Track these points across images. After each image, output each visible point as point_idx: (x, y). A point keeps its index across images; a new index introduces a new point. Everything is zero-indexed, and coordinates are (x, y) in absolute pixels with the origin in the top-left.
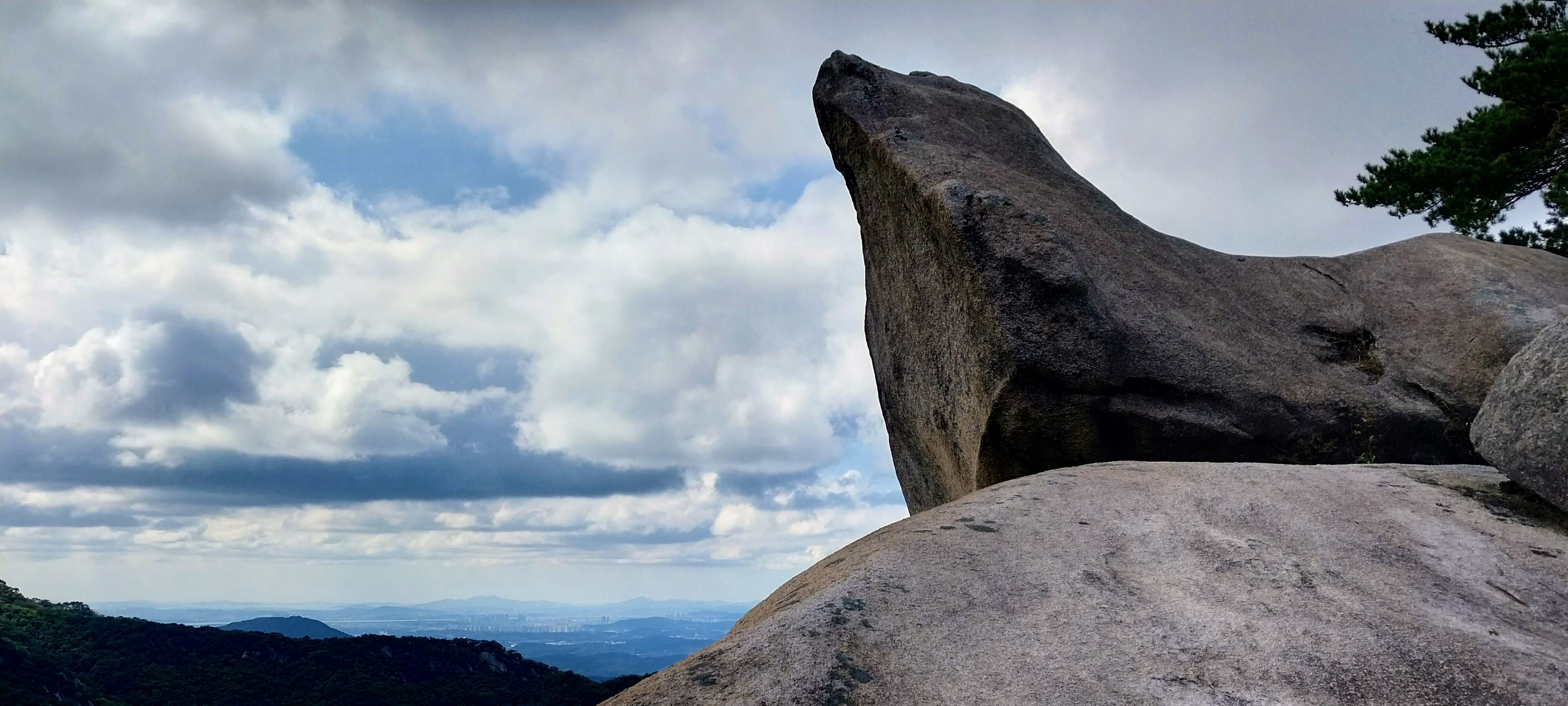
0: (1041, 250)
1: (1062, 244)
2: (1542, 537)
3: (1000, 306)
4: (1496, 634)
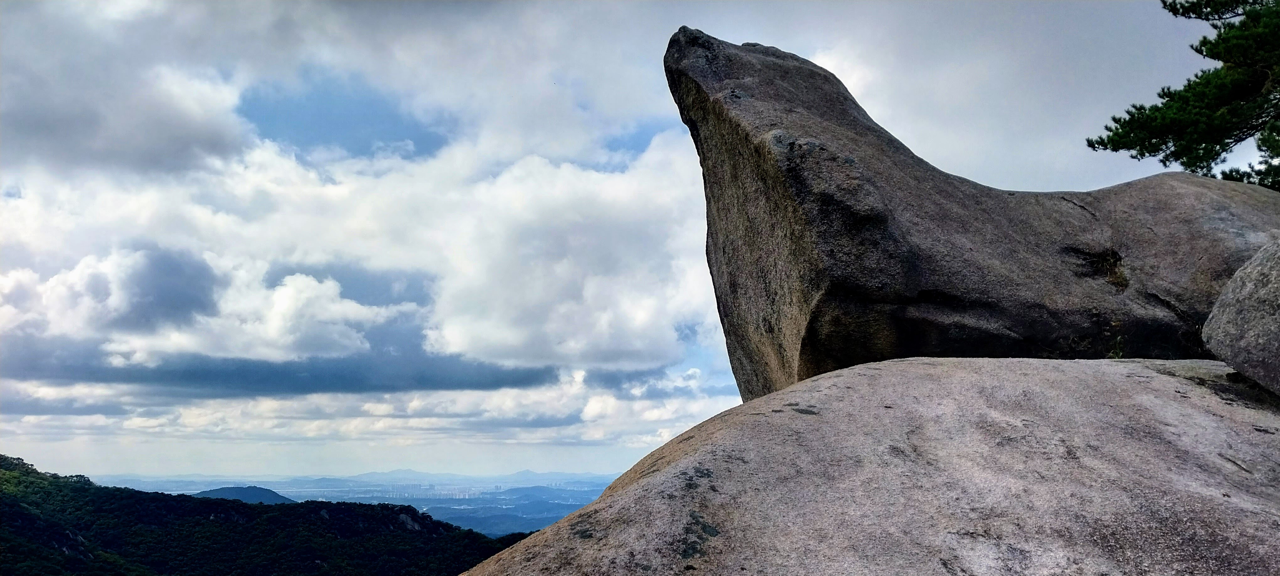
0: (850, 186)
1: (867, 181)
2: (1263, 418)
3: (817, 232)
4: (1229, 496)
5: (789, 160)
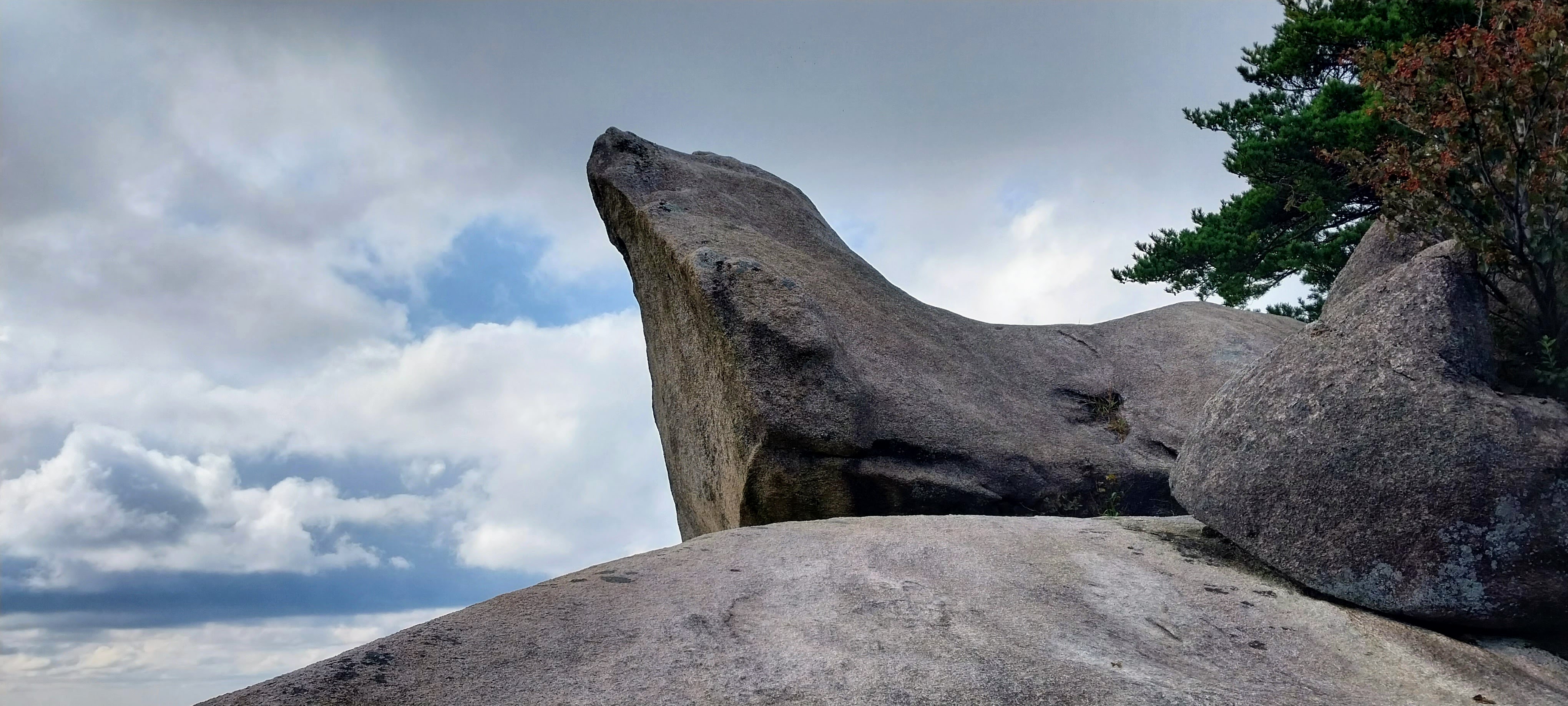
1: (809, 308)
2: (1223, 576)
3: (750, 370)
4: (1119, 666)
5: (715, 281)
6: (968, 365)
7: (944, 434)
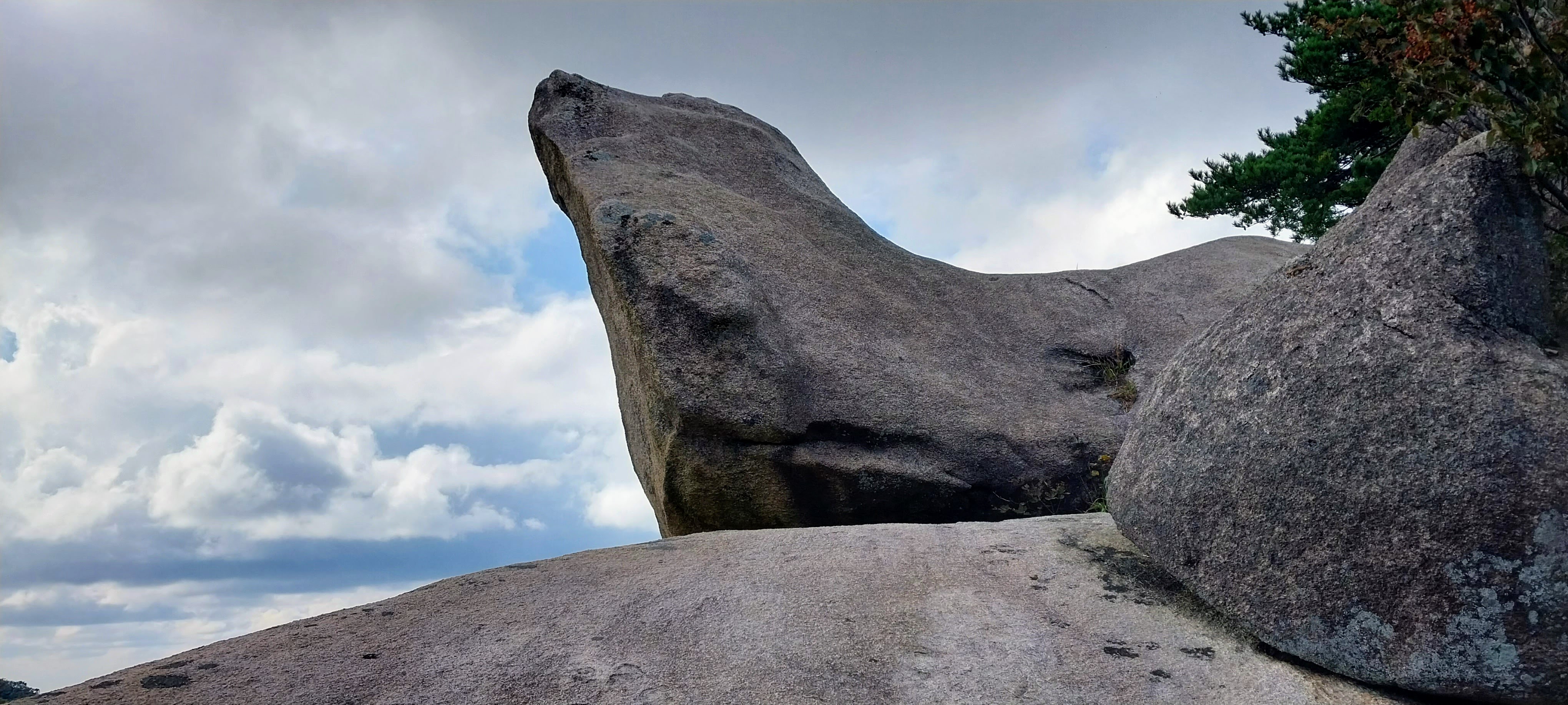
0: (699, 274)
1: (729, 267)
3: (657, 344)
5: (618, 240)
6: (946, 326)
7: (899, 412)
